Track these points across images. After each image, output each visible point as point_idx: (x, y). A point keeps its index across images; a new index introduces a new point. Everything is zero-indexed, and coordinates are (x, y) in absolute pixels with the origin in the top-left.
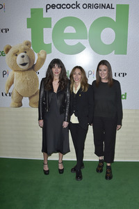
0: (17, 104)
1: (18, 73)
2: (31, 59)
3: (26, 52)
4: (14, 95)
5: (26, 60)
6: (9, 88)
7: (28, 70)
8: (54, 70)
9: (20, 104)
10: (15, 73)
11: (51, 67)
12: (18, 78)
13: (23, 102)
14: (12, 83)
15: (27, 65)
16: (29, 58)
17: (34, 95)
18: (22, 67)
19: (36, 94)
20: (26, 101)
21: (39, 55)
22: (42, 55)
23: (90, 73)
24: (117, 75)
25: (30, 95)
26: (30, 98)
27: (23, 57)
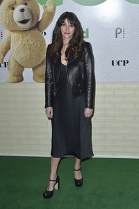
0: (15, 79)
1: (16, 34)
2: (34, 14)
3: (26, 4)
4: (12, 65)
5: (26, 16)
6: (4, 55)
7: (31, 29)
8: (63, 29)
9: (20, 79)
10: (12, 34)
11: (60, 23)
12: (17, 41)
13: (24, 75)
14: (8, 48)
15: (29, 23)
18: (21, 25)
19: (42, 63)
20: (28, 73)
21: (45, 7)
22: (50, 8)
23: (119, 31)
25: (35, 65)
26: (34, 69)
27: (22, 10)
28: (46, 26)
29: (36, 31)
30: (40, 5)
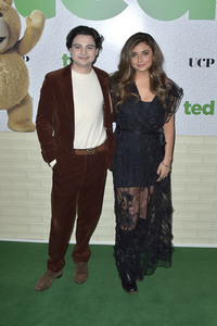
2: (12, 30)
7: (7, 51)
15: (5, 42)
16: (8, 28)
17: (17, 106)
19: (23, 102)
21: (29, 20)
22: (36, 21)
24: (194, 62)
25: (11, 105)
26: (9, 111)
28: (30, 47)
29: (14, 55)
30: (21, 17)
